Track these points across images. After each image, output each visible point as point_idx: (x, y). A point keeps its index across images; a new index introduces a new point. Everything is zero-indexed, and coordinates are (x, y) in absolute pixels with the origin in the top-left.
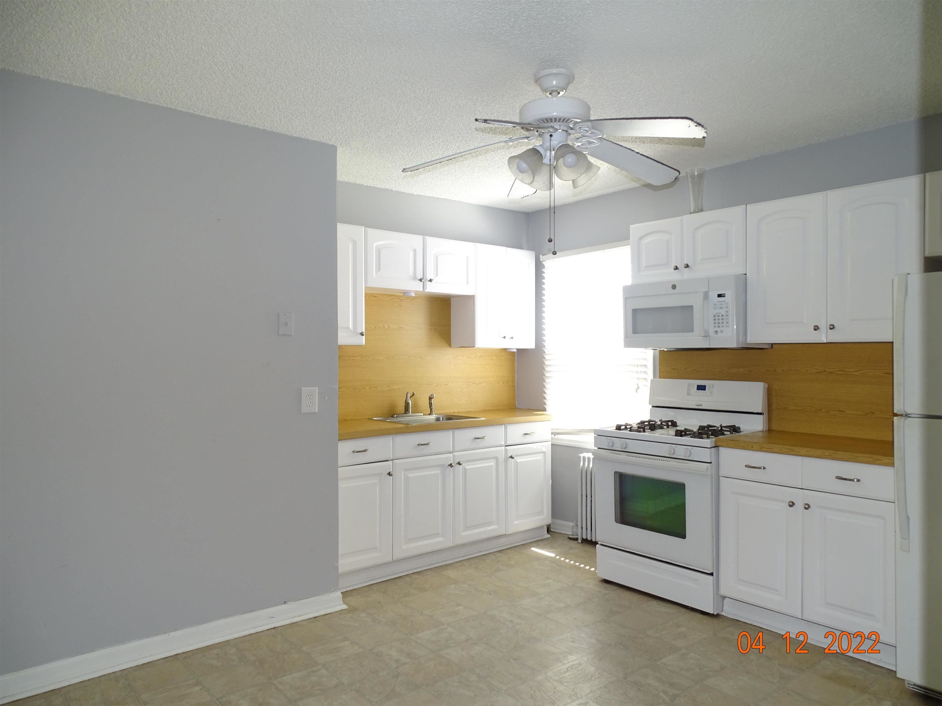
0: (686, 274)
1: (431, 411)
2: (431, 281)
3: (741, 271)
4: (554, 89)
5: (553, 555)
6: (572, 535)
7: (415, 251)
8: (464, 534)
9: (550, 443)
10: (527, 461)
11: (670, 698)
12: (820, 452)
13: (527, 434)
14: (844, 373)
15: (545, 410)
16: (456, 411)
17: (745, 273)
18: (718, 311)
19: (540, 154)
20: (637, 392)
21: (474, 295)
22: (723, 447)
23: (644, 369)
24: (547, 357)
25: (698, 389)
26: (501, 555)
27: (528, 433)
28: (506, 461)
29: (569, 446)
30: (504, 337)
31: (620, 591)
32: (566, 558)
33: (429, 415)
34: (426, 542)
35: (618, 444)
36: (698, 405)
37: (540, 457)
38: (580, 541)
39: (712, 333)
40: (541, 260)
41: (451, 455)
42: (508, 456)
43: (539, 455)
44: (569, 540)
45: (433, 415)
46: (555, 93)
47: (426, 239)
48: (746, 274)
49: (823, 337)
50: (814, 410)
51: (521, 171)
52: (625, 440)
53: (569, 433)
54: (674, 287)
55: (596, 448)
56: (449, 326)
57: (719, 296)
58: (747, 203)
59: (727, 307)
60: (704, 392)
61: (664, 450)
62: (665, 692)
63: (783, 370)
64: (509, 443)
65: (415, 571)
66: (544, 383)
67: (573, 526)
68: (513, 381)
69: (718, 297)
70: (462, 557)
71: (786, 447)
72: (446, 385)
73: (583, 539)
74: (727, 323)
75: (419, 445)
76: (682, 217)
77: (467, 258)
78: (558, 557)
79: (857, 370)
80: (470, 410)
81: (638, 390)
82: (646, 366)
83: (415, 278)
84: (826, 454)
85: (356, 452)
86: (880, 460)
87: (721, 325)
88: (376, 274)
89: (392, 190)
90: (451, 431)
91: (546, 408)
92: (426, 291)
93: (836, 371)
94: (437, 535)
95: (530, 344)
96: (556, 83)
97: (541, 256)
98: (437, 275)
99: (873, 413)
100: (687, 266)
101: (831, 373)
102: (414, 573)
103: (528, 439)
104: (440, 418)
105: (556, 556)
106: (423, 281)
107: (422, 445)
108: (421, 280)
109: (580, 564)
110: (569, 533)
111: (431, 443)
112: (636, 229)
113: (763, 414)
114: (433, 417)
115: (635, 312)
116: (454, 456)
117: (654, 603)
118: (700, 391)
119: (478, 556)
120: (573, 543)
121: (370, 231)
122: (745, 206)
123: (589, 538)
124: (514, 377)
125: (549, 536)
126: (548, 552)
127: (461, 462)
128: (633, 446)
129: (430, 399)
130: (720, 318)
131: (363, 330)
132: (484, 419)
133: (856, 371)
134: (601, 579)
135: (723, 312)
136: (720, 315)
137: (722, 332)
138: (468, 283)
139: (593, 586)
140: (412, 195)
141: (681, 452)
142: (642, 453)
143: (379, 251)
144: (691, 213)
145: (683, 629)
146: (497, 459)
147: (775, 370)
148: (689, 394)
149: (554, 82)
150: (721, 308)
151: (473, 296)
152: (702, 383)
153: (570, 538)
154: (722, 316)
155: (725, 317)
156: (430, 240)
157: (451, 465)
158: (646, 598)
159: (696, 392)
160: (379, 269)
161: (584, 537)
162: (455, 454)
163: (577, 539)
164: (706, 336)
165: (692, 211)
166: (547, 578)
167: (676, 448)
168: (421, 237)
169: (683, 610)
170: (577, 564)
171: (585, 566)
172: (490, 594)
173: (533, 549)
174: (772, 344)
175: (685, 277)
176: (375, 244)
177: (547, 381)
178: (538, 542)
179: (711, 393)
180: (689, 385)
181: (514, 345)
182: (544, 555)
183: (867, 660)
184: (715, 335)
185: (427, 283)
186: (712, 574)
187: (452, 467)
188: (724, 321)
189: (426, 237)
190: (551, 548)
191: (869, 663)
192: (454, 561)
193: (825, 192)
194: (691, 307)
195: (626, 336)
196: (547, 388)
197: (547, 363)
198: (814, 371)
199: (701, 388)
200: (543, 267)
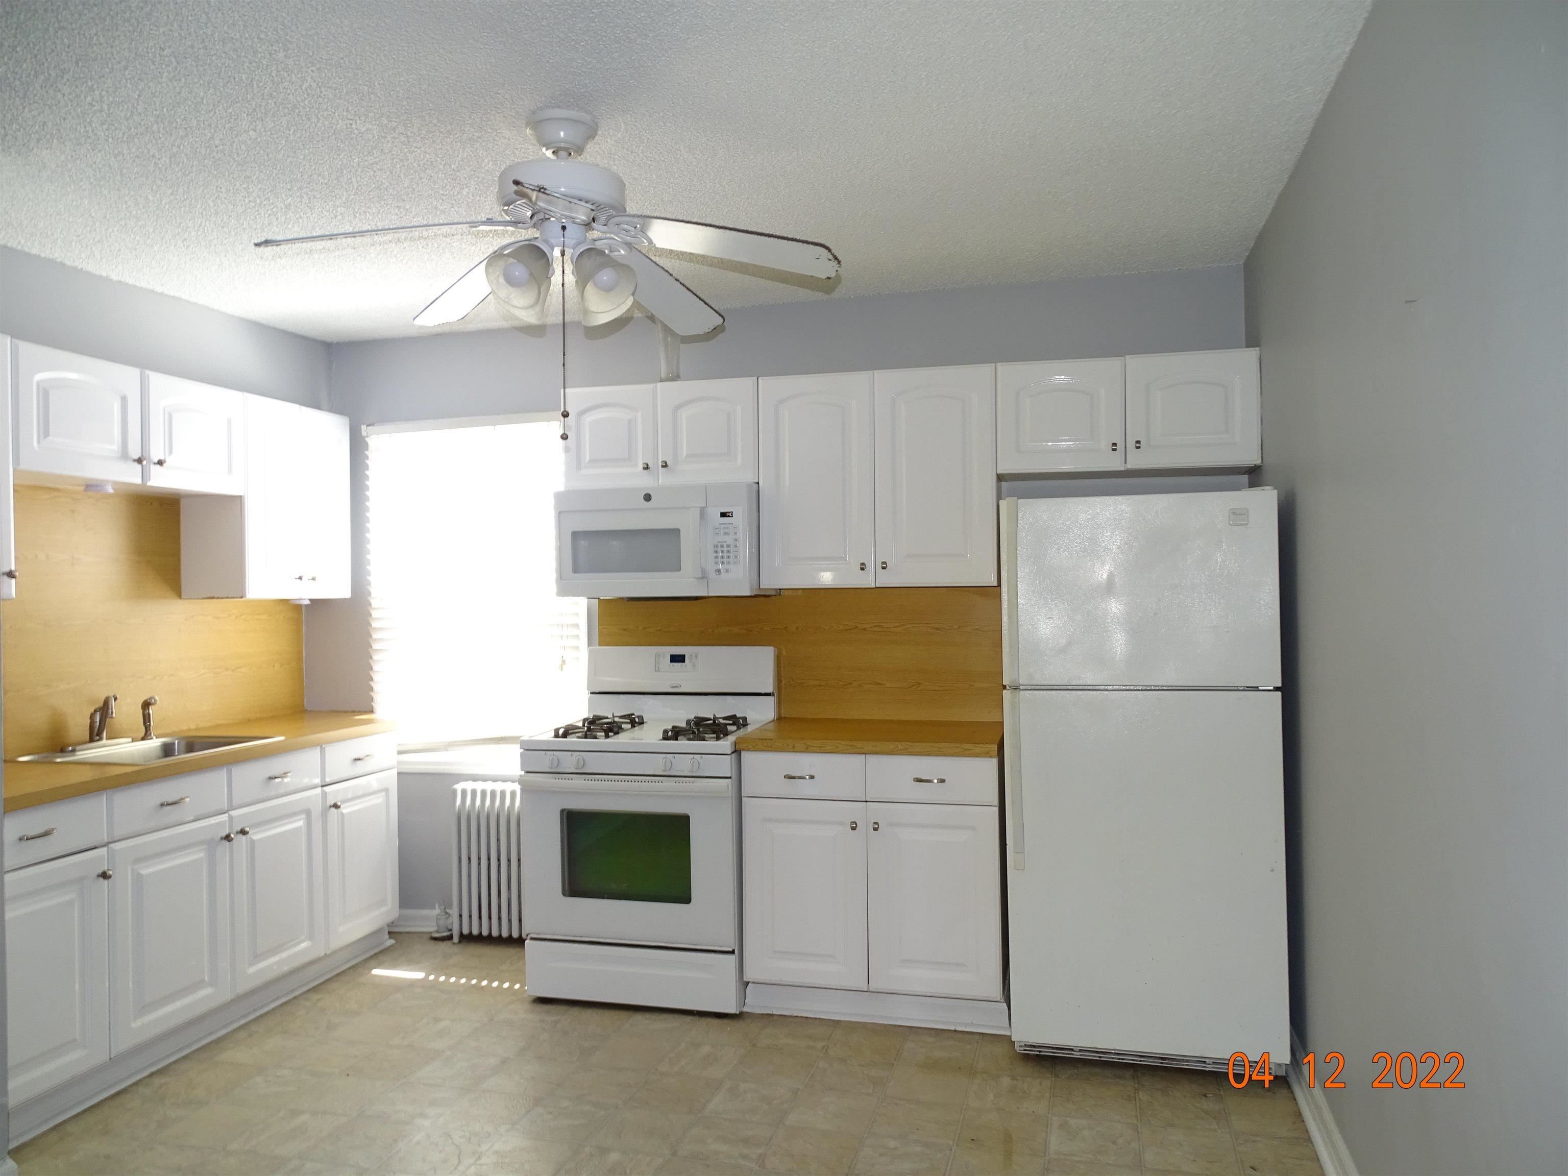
0: (663, 479)
1: (146, 734)
2: (160, 463)
3: (750, 478)
4: (562, 145)
5: (419, 975)
6: (438, 932)
7: (124, 399)
8: (252, 970)
9: (394, 772)
10: (359, 810)
11: (757, 1163)
12: (891, 746)
13: (359, 759)
14: (881, 629)
15: (372, 712)
16: (193, 726)
17: (757, 481)
18: (721, 538)
19: (546, 259)
20: (562, 669)
21: (241, 496)
22: (749, 750)
23: (574, 631)
24: (374, 614)
25: (671, 661)
26: (319, 996)
27: (361, 757)
28: (324, 814)
29: (426, 773)
30: (300, 578)
31: (575, 1011)
32: (449, 976)
33: (143, 739)
34: (178, 1004)
35: (569, 762)
36: (673, 687)
37: (379, 800)
38: (456, 939)
39: (712, 575)
40: (364, 434)
41: (225, 817)
42: (328, 805)
43: (378, 795)
44: (433, 941)
45: (152, 739)
46: (563, 154)
47: (148, 376)
48: (758, 483)
49: (867, 580)
50: (841, 683)
51: (511, 281)
52: (581, 753)
53: (428, 749)
54: (648, 498)
55: (523, 773)
56: (176, 554)
57: (723, 515)
58: (758, 372)
59: (736, 533)
60: (682, 666)
61: (656, 764)
62: (744, 1157)
63: (797, 628)
64: (328, 780)
65: (154, 1069)
66: (370, 661)
67: (438, 915)
68: (299, 659)
69: (721, 516)
70: (244, 1016)
71: (843, 743)
72: (172, 675)
73: (462, 937)
74: (736, 557)
75: (162, 805)
76: (655, 385)
77: (229, 421)
78: (432, 977)
79: (897, 624)
80: (220, 722)
81: (564, 666)
82: (577, 626)
83: (124, 455)
84: (900, 747)
85: (27, 839)
86: (970, 750)
87: (725, 560)
88: (39, 442)
89: (62, 264)
90: (225, 769)
91: (373, 707)
92: (149, 484)
93: (871, 627)
94: (199, 985)
95: (340, 589)
96: (565, 135)
97: (364, 427)
98: (171, 452)
99: (919, 684)
100: (665, 465)
101: (864, 629)
102: (152, 1075)
103: (361, 768)
104: (174, 744)
105: (428, 975)
106: (144, 463)
107: (168, 804)
108: (139, 461)
109: (480, 981)
110: (431, 928)
111: (188, 800)
112: (576, 397)
113: (774, 695)
114: (154, 743)
115: (575, 535)
116: (231, 818)
117: (638, 1017)
118: (676, 664)
119: (274, 1009)
120: (444, 946)
121: (26, 348)
122: (755, 378)
123: (475, 932)
124: (300, 652)
125: (392, 942)
126: (411, 970)
127: (247, 829)
128: (595, 763)
129: (146, 705)
130: (725, 549)
131: (11, 566)
132: (282, 738)
133: (896, 627)
134: (532, 998)
135: (729, 540)
136: (725, 544)
137: (727, 571)
138: (230, 471)
139: (524, 1014)
140: (108, 280)
141: (683, 765)
142: (613, 772)
143: (45, 393)
144: (661, 381)
145: (706, 1049)
146: (308, 813)
147: (786, 627)
148: (657, 670)
149: (562, 134)
150: (725, 534)
151: (240, 498)
152: (678, 650)
153: (435, 939)
154: (728, 546)
155: (732, 549)
156: (156, 380)
157: (228, 838)
158: (623, 1014)
159: (669, 666)
160: (45, 431)
161: (466, 931)
162: (234, 813)
163: (450, 938)
164: (704, 577)
165: (663, 376)
166: (437, 1020)
167: (673, 760)
168: (135, 372)
169: (688, 1019)
170: (474, 982)
171: (491, 982)
172: (348, 1075)
173: (376, 972)
174: (780, 589)
175: (660, 481)
176: (39, 377)
177: (375, 657)
178: (380, 956)
179: (694, 666)
180: (657, 656)
181: (304, 593)
182: (405, 979)
183: (953, 1028)
184: (717, 577)
185: (151, 468)
186: (733, 952)
187: (229, 841)
188: (731, 555)
189: (147, 372)
190: (411, 963)
191: (955, 1031)
192: (230, 1029)
193: (871, 372)
194: (677, 531)
195: (561, 577)
196: (378, 672)
197: (375, 624)
198: (841, 627)
199: (677, 659)
200: (366, 446)
